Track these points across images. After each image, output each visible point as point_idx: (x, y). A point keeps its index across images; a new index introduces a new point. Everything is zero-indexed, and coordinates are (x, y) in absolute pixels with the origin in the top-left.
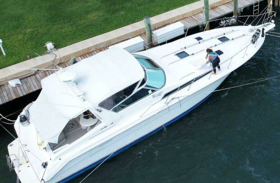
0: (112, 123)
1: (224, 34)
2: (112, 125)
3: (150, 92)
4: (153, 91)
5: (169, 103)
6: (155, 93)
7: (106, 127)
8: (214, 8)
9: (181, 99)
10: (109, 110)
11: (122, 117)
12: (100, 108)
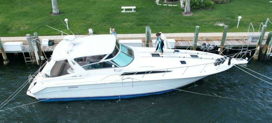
0: (80, 76)
1: (198, 54)
2: (80, 77)
3: (113, 66)
4: (115, 66)
5: (124, 80)
6: (116, 69)
7: (75, 76)
8: (209, 40)
9: (134, 80)
10: (81, 66)
11: (88, 75)
12: (74, 62)
